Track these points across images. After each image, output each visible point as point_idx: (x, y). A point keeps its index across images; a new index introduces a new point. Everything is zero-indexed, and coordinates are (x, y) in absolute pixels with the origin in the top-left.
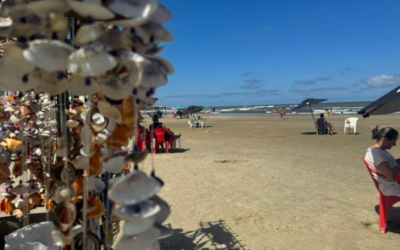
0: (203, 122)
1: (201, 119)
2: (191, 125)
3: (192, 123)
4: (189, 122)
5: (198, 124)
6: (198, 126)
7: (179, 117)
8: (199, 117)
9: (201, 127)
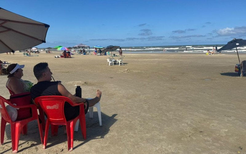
0: (121, 60)
1: (116, 56)
2: (110, 62)
3: (111, 60)
4: (108, 60)
5: (115, 61)
6: (115, 63)
7: (99, 54)
8: (114, 55)
9: (118, 64)
